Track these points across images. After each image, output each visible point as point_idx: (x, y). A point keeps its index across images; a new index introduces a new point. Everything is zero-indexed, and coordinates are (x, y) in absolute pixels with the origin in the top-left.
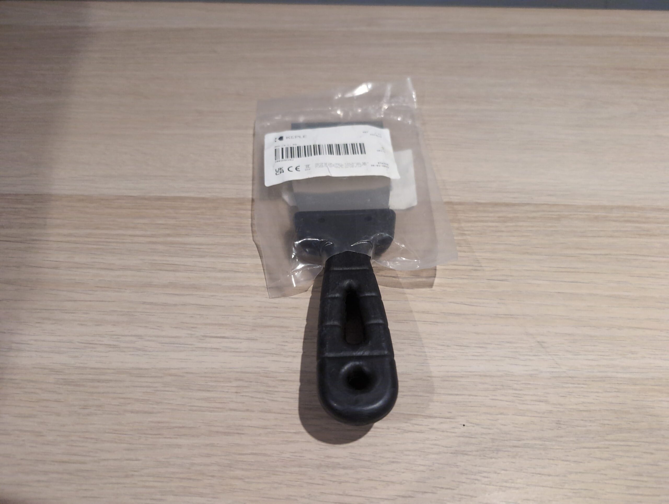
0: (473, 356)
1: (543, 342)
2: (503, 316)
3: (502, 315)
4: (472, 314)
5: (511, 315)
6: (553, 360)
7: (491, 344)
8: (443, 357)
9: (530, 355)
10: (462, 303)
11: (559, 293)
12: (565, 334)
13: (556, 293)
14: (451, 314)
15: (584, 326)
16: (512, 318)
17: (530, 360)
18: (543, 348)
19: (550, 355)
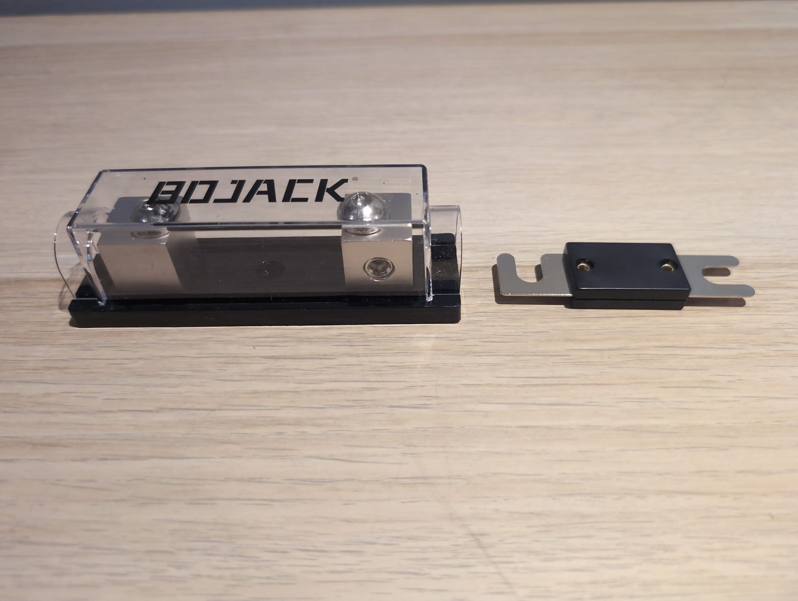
0: (332, 572)
1: (482, 535)
2: (408, 481)
3: (407, 478)
4: (346, 480)
5: (425, 478)
6: (500, 573)
7: (373, 543)
8: (268, 578)
9: (451, 566)
10: (332, 458)
11: (526, 427)
12: (531, 513)
13: (521, 427)
14: (305, 480)
15: (570, 495)
16: (426, 483)
17: (449, 576)
18: (482, 547)
19: (494, 563)
